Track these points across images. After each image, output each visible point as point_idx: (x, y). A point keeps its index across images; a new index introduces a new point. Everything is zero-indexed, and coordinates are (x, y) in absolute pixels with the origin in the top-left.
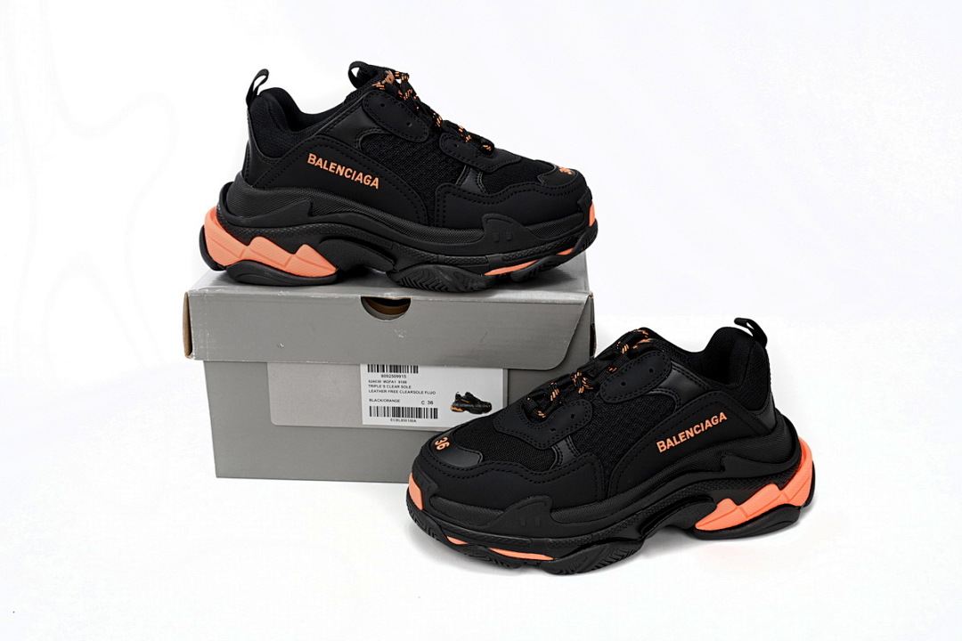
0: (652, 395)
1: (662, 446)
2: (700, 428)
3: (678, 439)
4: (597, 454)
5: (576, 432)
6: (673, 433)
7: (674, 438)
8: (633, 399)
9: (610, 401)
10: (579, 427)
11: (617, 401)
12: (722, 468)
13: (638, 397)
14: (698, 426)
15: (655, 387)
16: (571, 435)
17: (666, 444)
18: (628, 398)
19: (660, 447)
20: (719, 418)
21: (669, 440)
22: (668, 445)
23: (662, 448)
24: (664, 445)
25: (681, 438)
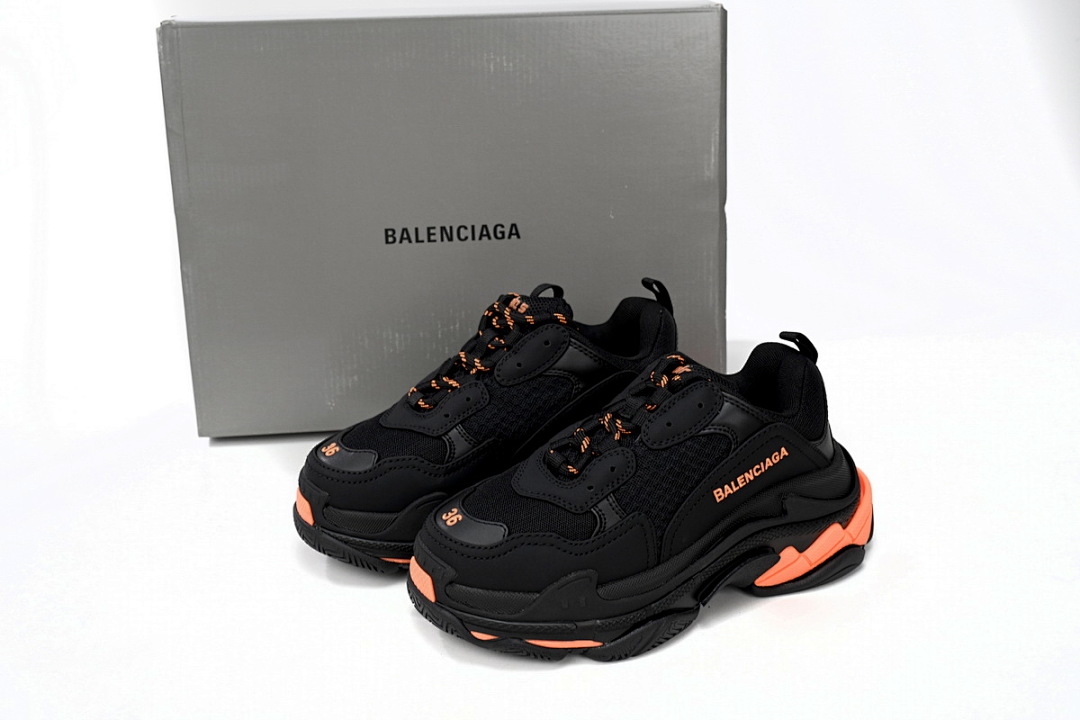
0: (704, 435)
1: (719, 494)
2: (760, 469)
3: (737, 484)
4: (646, 513)
5: (619, 488)
6: (730, 478)
7: (732, 483)
8: (681, 443)
9: (655, 446)
10: (621, 482)
11: (664, 446)
12: (784, 512)
13: (688, 439)
14: (758, 467)
15: (707, 426)
16: (613, 492)
17: (724, 492)
18: (676, 441)
19: (717, 496)
20: (780, 454)
21: (726, 487)
22: (727, 493)
23: (720, 497)
24: (721, 493)
25: (739, 483)
